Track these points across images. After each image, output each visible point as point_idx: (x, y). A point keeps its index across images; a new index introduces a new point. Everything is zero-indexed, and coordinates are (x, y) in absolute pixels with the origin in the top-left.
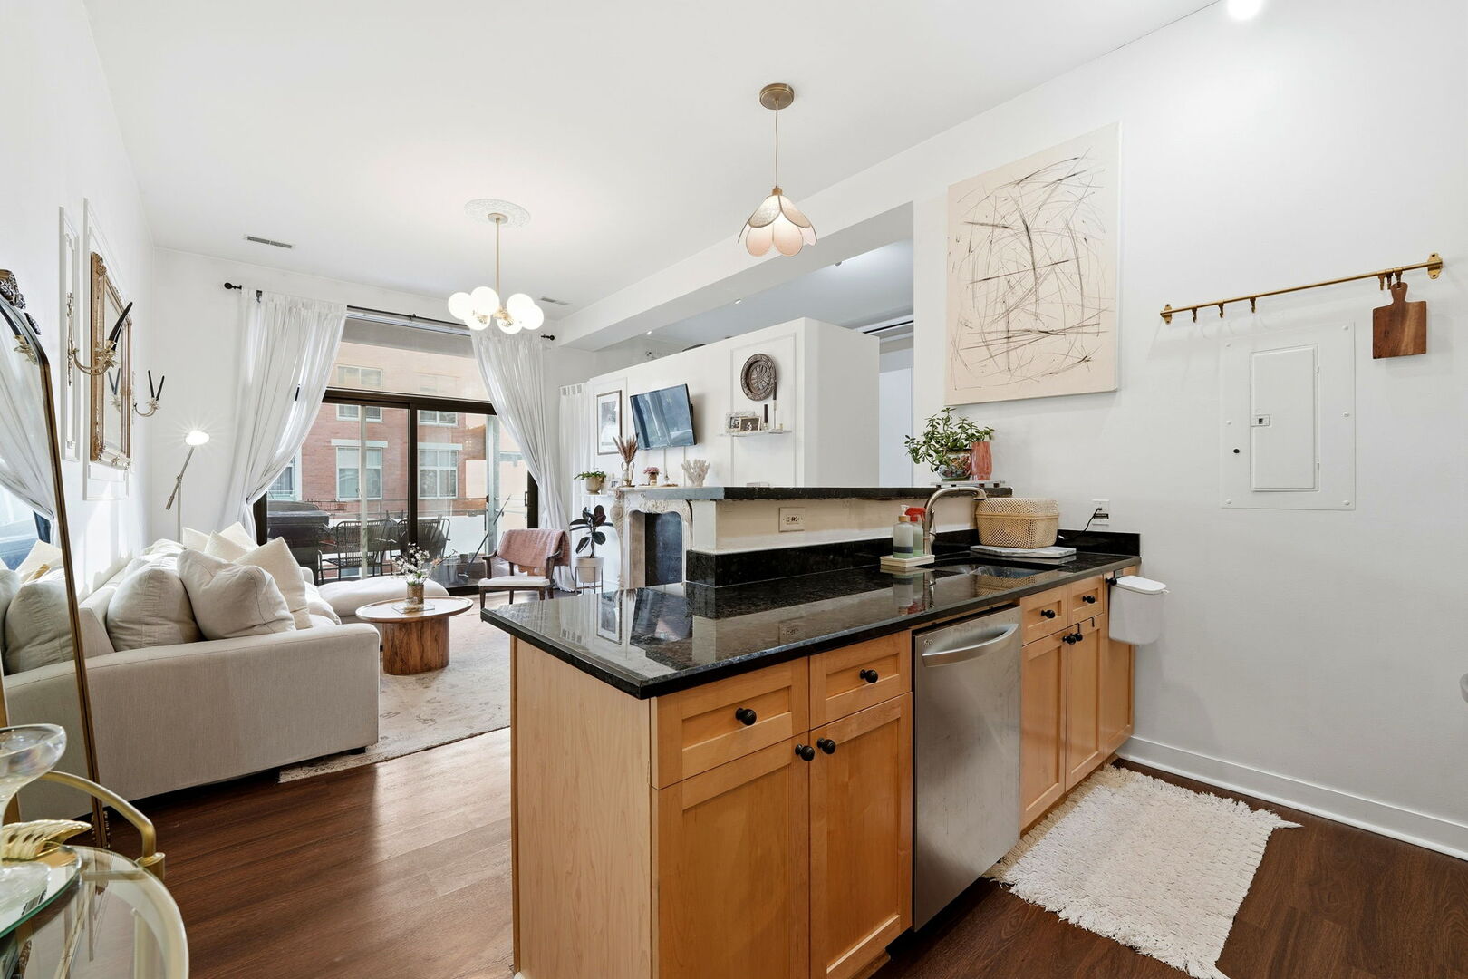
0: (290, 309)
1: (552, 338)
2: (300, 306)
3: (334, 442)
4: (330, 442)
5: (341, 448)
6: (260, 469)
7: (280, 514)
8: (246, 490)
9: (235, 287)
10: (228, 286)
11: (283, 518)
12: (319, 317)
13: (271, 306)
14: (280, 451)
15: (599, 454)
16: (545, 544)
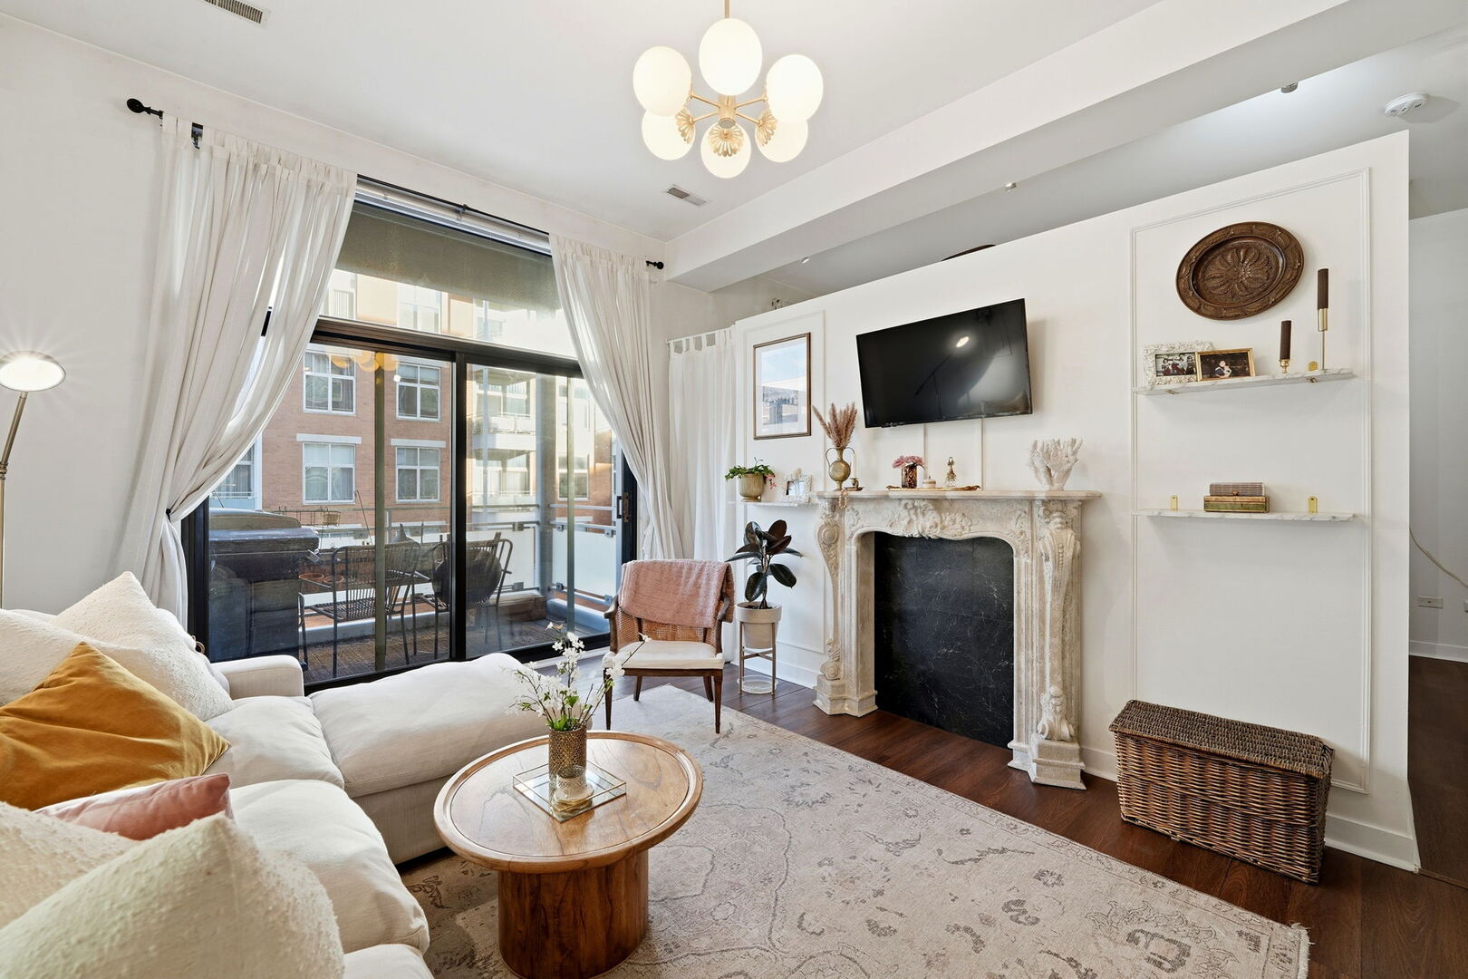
0: (256, 167)
1: (660, 266)
2: (274, 162)
3: (301, 437)
4: (295, 437)
5: (308, 444)
6: (194, 454)
7: (234, 535)
8: (166, 493)
9: (149, 111)
10: (135, 106)
11: (239, 544)
12: (308, 187)
13: (220, 154)
14: (233, 423)
15: (756, 438)
16: (697, 585)
